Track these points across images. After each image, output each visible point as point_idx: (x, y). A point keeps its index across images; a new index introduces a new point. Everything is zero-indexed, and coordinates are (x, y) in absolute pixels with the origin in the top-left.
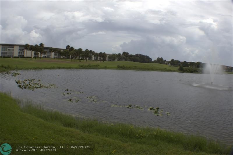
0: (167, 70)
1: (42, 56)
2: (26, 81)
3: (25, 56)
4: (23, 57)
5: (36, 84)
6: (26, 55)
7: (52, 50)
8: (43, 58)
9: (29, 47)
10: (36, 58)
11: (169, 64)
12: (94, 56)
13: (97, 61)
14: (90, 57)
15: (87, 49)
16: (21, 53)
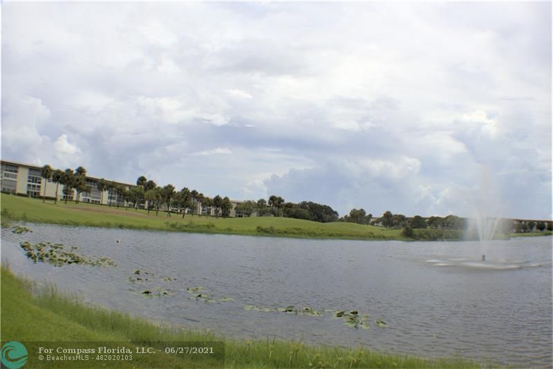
0: (374, 237)
1: (82, 198)
2: (44, 245)
3: (42, 194)
4: (36, 195)
5: (66, 254)
6: (45, 193)
7: (103, 185)
8: (83, 202)
9: (52, 174)
10: (68, 202)
11: (380, 224)
12: (202, 205)
13: (209, 218)
14: (193, 206)
15: (186, 187)
16: (34, 186)
